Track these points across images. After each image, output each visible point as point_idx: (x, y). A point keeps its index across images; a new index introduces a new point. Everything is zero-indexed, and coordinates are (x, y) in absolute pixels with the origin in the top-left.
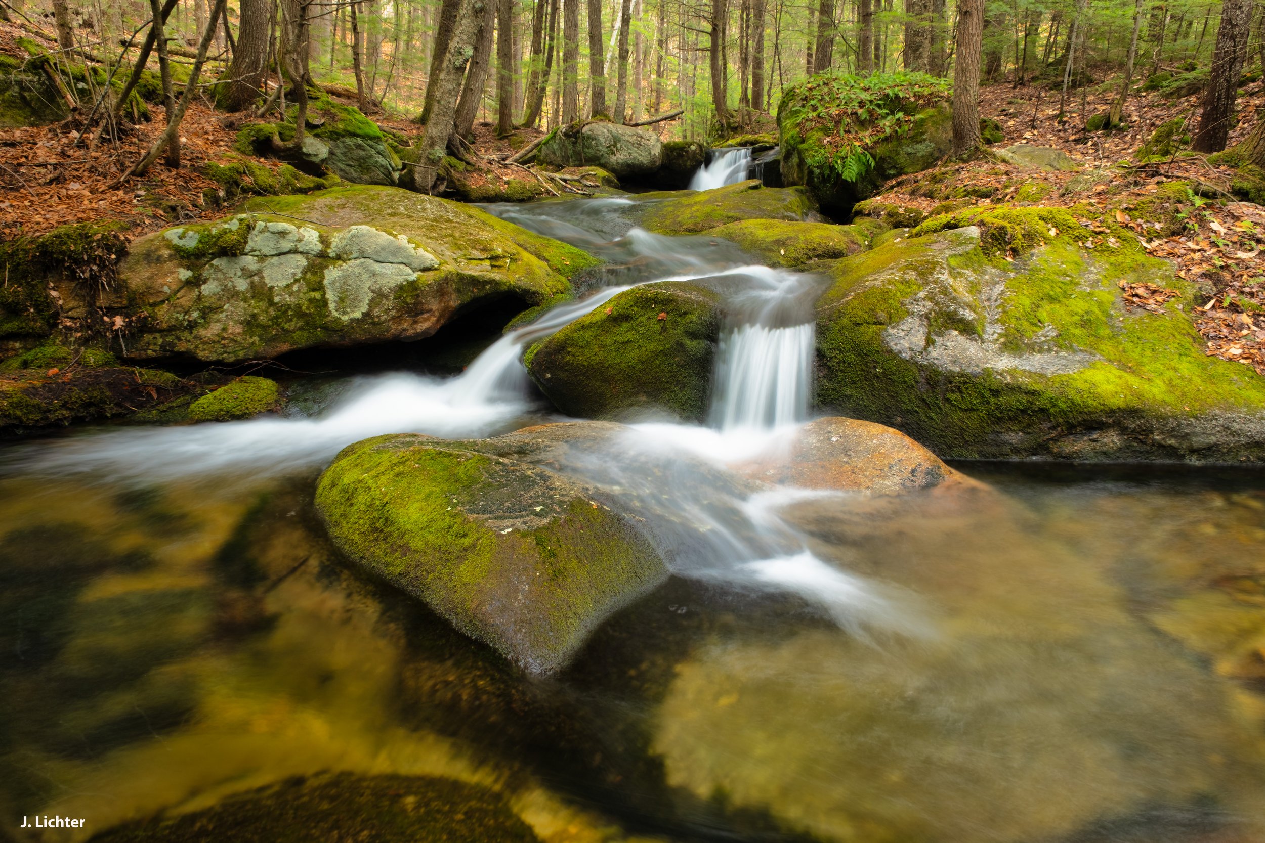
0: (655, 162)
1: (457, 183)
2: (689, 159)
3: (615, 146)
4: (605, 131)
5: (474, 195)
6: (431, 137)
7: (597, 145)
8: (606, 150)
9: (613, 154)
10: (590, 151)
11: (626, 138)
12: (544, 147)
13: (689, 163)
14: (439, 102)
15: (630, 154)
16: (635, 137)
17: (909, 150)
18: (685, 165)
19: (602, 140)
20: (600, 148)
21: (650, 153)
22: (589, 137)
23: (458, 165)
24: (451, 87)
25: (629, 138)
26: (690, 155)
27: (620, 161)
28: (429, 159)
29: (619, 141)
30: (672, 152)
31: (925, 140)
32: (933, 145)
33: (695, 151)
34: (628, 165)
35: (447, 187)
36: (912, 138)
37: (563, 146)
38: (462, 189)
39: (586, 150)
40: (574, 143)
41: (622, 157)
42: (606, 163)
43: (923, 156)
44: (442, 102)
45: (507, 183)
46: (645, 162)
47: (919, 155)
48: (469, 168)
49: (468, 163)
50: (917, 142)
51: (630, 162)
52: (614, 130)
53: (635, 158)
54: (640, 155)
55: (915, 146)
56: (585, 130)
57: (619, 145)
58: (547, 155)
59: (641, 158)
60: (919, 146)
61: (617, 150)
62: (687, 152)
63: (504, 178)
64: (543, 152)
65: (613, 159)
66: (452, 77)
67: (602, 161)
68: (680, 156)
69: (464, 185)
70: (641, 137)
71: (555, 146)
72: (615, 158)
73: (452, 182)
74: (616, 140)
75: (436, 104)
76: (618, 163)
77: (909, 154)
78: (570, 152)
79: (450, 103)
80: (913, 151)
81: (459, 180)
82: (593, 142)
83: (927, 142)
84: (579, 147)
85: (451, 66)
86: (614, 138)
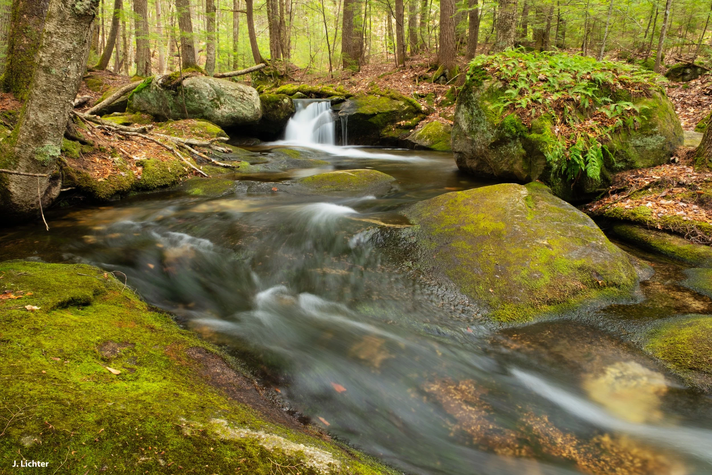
0: (258, 115)
1: (76, 177)
2: (282, 110)
3: (219, 99)
4: (208, 85)
5: (103, 192)
6: (36, 127)
7: (200, 99)
8: (210, 103)
9: (217, 107)
10: (194, 104)
11: (229, 92)
12: (135, 96)
13: (282, 114)
14: (47, 70)
15: (234, 107)
16: (237, 92)
17: (638, 143)
18: (279, 116)
19: (205, 94)
20: (204, 101)
21: (254, 107)
22: (191, 90)
23: (71, 148)
24: (69, 46)
25: (232, 93)
26: (284, 108)
27: (225, 114)
28: (35, 161)
29: (223, 95)
30: (268, 104)
31: (656, 133)
32: (663, 138)
33: (287, 104)
34: (233, 118)
35: (63, 187)
36: (641, 130)
37: (159, 96)
38: (84, 185)
39: (189, 103)
40: (175, 96)
41: (227, 110)
42: (210, 115)
43: (653, 150)
44: (54, 71)
45: (141, 164)
46: (249, 115)
47: (649, 148)
48: (86, 149)
49: (83, 143)
50: (647, 135)
51: (234, 115)
52: (216, 85)
53: (239, 112)
54: (243, 108)
55: (645, 139)
56: (186, 83)
57: (222, 99)
58: (140, 103)
59: (245, 112)
60: (649, 139)
61: (221, 103)
62: (281, 104)
63: (134, 157)
64: (135, 101)
65: (218, 112)
66: (70, 29)
67: (206, 114)
68: (275, 108)
69: (87, 179)
70: (243, 92)
71: (150, 96)
72: (220, 111)
73: (70, 177)
74: (219, 94)
75: (42, 73)
76: (223, 116)
77: (636, 147)
78: (170, 104)
79: (68, 72)
80: (642, 144)
81: (78, 173)
82: (196, 96)
83: (658, 136)
84: (181, 99)
85: (67, 11)
86: (217, 92)
